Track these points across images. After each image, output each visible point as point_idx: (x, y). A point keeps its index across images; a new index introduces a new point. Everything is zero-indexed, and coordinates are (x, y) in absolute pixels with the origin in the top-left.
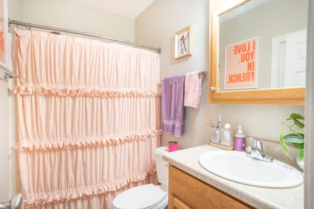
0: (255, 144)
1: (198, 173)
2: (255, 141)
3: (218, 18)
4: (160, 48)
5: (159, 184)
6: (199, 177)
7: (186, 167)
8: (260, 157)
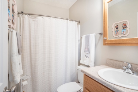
0: (128, 65)
1: (99, 80)
2: (128, 64)
3: (107, 4)
4: (80, 21)
5: (79, 83)
6: (99, 82)
7: (93, 76)
8: (131, 72)
